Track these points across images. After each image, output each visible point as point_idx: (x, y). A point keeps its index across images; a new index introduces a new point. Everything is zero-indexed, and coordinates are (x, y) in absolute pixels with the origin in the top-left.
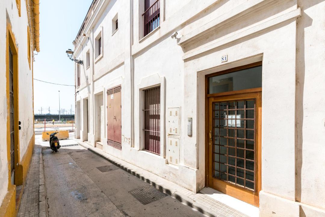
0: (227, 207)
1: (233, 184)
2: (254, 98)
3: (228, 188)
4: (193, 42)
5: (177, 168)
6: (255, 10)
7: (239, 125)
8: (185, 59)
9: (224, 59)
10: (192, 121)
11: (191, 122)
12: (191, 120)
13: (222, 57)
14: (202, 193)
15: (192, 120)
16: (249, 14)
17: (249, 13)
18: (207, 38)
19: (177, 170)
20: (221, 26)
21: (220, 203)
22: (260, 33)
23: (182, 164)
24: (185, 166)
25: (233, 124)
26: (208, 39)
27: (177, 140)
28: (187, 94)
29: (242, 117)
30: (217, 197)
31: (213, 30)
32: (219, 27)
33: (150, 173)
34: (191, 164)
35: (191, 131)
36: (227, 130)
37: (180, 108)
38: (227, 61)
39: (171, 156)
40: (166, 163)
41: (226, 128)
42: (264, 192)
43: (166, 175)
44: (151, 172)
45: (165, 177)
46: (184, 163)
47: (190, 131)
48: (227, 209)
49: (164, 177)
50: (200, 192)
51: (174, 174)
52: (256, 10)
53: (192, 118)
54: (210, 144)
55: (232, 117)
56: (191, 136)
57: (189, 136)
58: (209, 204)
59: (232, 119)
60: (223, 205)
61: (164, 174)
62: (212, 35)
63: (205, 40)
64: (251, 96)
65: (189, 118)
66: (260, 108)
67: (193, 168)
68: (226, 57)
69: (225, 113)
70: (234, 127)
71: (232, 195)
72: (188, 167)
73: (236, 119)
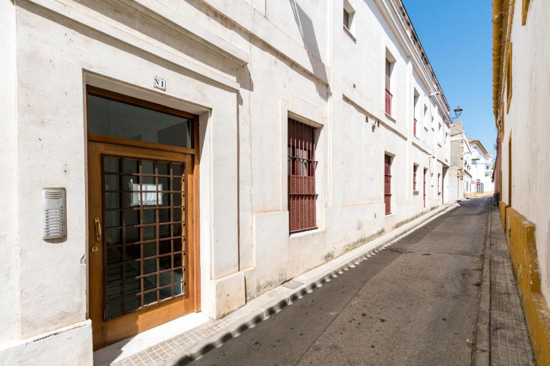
1: (154, 305)
2: (181, 161)
3: (142, 319)
6: (205, 46)
7: (160, 202)
9: (160, 83)
10: (65, 196)
11: (60, 200)
13: (156, 78)
15: (65, 193)
16: (198, 44)
17: (198, 42)
25: (149, 201)
28: (34, 113)
29: (164, 188)
31: (136, 9)
32: (151, 18)
36: (142, 211)
38: (165, 90)
41: (138, 208)
42: (216, 279)
46: (24, 332)
53: (64, 189)
54: (97, 250)
55: (146, 188)
56: (60, 239)
57: (51, 240)
59: (146, 192)
62: (131, 16)
63: (110, 9)
64: (178, 158)
65: (54, 189)
66: (189, 176)
67: (73, 324)
68: (162, 82)
69: (132, 180)
70: (155, 206)
71: (149, 326)
72: (55, 332)
73: (158, 192)
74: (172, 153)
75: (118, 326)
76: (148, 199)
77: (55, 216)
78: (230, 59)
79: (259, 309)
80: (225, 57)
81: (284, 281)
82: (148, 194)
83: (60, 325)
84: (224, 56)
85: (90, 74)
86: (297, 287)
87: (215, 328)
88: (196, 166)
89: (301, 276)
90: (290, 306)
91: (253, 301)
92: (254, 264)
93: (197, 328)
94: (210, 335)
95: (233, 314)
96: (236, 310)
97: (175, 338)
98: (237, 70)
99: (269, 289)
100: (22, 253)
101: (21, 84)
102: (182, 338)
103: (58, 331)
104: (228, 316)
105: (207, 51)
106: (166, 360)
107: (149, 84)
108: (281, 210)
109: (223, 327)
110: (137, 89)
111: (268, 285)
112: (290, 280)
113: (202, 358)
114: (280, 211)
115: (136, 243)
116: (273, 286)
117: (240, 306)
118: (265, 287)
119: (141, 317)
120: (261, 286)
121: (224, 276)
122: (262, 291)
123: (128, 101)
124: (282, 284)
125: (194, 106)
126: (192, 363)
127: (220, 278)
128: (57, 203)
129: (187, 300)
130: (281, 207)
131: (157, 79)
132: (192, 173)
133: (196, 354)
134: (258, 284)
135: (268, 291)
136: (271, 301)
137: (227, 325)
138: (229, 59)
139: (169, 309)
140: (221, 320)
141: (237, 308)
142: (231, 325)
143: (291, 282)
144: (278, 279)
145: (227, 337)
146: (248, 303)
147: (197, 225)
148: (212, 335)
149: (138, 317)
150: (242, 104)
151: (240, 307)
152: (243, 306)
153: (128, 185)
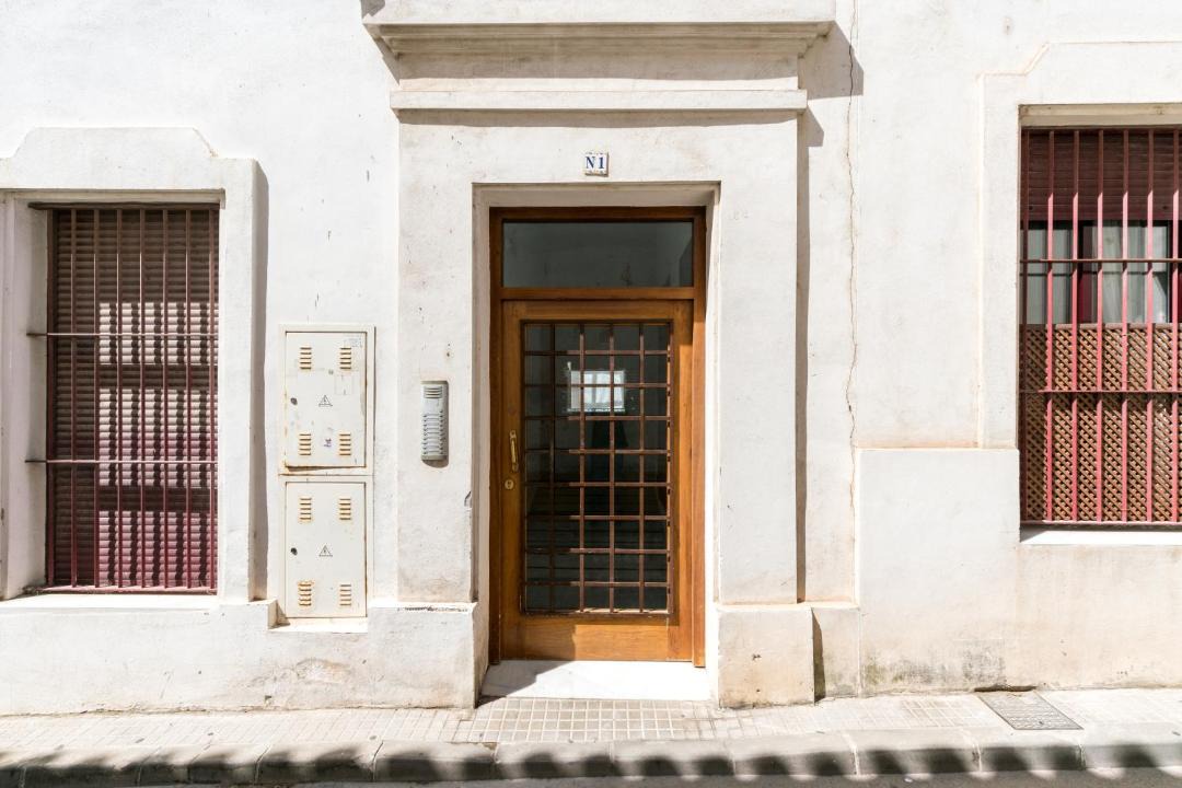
0: (608, 704)
1: (603, 615)
2: (665, 317)
3: (581, 633)
4: (453, 48)
5: (357, 626)
7: (619, 407)
8: (402, 107)
9: (597, 163)
10: (447, 394)
11: (441, 401)
12: (440, 391)
13: (588, 155)
14: (497, 697)
15: (447, 388)
17: (681, 38)
18: (523, 60)
19: (357, 637)
20: (588, 38)
21: (582, 703)
22: (710, 118)
23: (387, 598)
24: (408, 605)
26: (527, 66)
27: (353, 492)
28: (415, 272)
29: (628, 379)
30: (553, 683)
31: (552, 39)
32: (580, 39)
33: (123, 719)
34: (441, 587)
35: (445, 438)
36: (582, 424)
37: (369, 336)
38: (606, 175)
39: (306, 580)
40: (273, 622)
41: (577, 418)
42: (727, 604)
43: (270, 689)
44: (133, 711)
45: (268, 697)
46: (400, 591)
47: (434, 442)
48: (614, 710)
49: (262, 703)
50: (485, 693)
51: (336, 665)
52: (705, 42)
53: (446, 383)
54: (512, 486)
55: (595, 378)
56: (440, 460)
57: (430, 462)
58: (549, 725)
59: (594, 386)
60: (594, 703)
61: (253, 690)
62: (545, 56)
63: (513, 61)
64: (659, 312)
65: (433, 382)
66: (683, 350)
67: (454, 601)
68: (601, 159)
69: (569, 364)
70: (607, 414)
71: (597, 653)
72: (428, 605)
73: (613, 385)
74: (648, 303)
75: (544, 631)
76: (597, 401)
77: (435, 425)
78: (775, 35)
79: (846, 736)
80: (759, 39)
81: (990, 684)
82: (598, 389)
83: (437, 597)
84: (754, 39)
85: (485, 189)
86: (1041, 726)
87: (707, 725)
88: (696, 325)
89: (1083, 695)
90: (976, 781)
91: (842, 702)
92: (857, 594)
93: (674, 704)
94: (682, 737)
95: (767, 711)
96: (783, 705)
97: (621, 704)
98: (801, 57)
99: (916, 688)
100: (401, 475)
101: (403, 233)
102: (631, 709)
103: (434, 605)
104: (755, 711)
105: (705, 46)
106: (575, 741)
107: (574, 173)
108: (981, 443)
109: (722, 734)
110: (559, 189)
111: (912, 674)
112: (1028, 689)
113: (637, 782)
114: (976, 444)
115: (572, 484)
116: (937, 685)
117: (795, 699)
118: (899, 678)
119: (580, 629)
120: (884, 669)
121: (751, 603)
122: (883, 685)
123: (538, 217)
124: (977, 690)
125: (674, 189)
126: (614, 781)
127: (735, 603)
128: (435, 406)
129: (675, 629)
130: (980, 432)
131: (591, 157)
132: (690, 342)
133: (627, 764)
134: (869, 658)
135: (913, 692)
136: (900, 732)
137: (737, 734)
138: (770, 39)
139: (633, 633)
140: (731, 714)
141: (784, 700)
142: (743, 740)
143: (1027, 697)
144: (959, 671)
145: (716, 767)
146: (823, 703)
147: (697, 462)
148: (687, 740)
149: (574, 628)
150: (819, 143)
151: (796, 703)
152: (807, 703)
153: (562, 374)
